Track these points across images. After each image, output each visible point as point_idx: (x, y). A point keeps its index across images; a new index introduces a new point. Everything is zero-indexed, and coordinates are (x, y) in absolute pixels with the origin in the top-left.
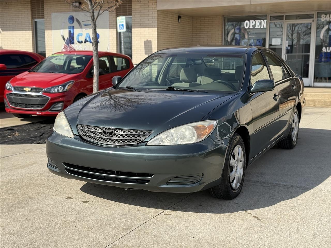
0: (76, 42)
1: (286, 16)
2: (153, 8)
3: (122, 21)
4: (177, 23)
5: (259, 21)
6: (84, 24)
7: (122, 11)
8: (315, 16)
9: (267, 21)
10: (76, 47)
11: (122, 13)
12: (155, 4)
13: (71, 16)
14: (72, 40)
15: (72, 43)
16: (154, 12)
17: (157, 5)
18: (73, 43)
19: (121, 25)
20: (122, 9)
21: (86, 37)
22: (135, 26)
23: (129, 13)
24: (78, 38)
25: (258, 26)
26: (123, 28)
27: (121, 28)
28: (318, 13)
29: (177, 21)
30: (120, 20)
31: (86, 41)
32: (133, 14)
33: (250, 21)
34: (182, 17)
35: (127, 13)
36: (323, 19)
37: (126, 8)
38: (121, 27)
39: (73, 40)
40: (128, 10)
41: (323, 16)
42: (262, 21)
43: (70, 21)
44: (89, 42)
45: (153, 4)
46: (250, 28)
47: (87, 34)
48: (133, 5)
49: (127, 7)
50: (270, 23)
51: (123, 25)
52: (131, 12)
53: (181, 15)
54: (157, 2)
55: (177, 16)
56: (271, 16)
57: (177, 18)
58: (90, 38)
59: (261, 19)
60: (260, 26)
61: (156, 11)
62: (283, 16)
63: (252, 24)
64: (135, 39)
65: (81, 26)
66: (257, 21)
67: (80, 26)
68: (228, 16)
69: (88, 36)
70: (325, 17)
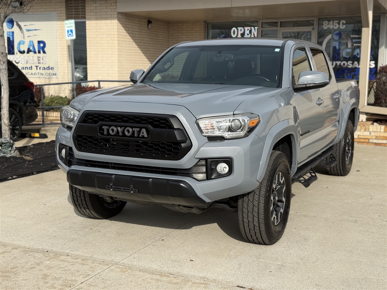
0: (16, 52)
1: (281, 22)
2: (112, 10)
3: (70, 25)
4: (147, 29)
5: (249, 28)
6: (26, 30)
7: (73, 13)
8: (316, 23)
9: (258, 29)
10: (17, 58)
11: (74, 16)
12: (115, 4)
13: (10, 19)
14: (11, 49)
15: (11, 53)
16: (114, 15)
17: (116, 6)
18: (13, 53)
19: (69, 31)
20: (73, 10)
21: (29, 46)
22: (90, 32)
23: (82, 15)
24: (19, 47)
25: (248, 35)
26: (72, 35)
27: (70, 35)
28: (319, 19)
29: (147, 26)
30: (68, 24)
31: (29, 51)
32: (87, 17)
33: (238, 28)
34: (153, 22)
35: (80, 16)
36: (325, 27)
37: (79, 9)
38: (70, 33)
39: (13, 49)
40: (82, 11)
41: (326, 23)
42: (253, 28)
43: (9, 25)
44: (33, 52)
45: (112, 4)
46: (238, 37)
47: (30, 41)
48: (86, 5)
49: (80, 7)
50: (262, 31)
51: (71, 31)
52: (85, 14)
53: (151, 20)
54: (116, 3)
55: (146, 21)
56: (262, 23)
57: (147, 24)
58: (34, 47)
59: (251, 26)
60: (250, 35)
61: (116, 13)
62: (277, 23)
63: (240, 32)
64: (90, 49)
65: (23, 32)
66: (246, 28)
67: (21, 32)
68: (211, 22)
69: (32, 44)
70: (328, 24)
